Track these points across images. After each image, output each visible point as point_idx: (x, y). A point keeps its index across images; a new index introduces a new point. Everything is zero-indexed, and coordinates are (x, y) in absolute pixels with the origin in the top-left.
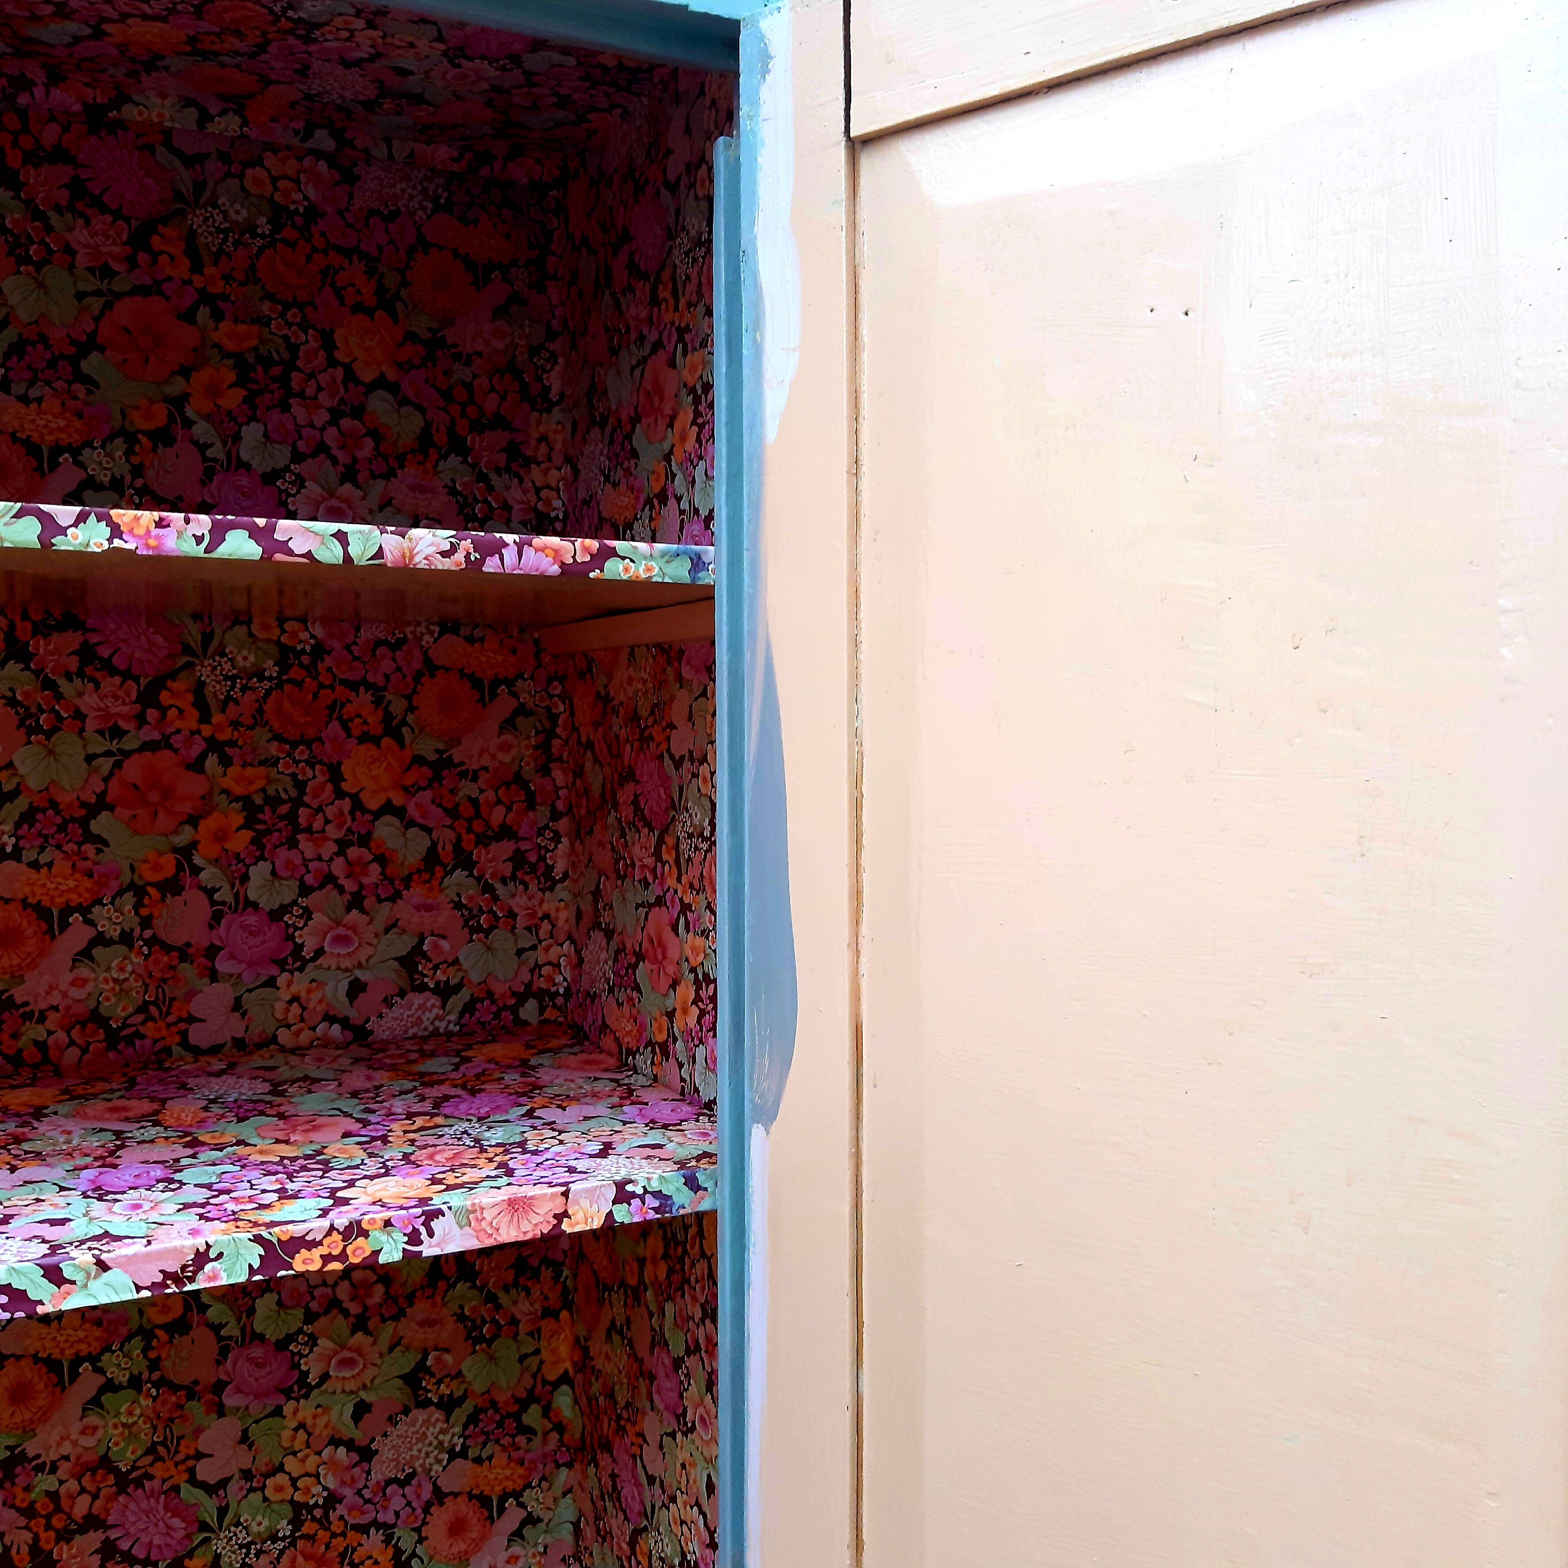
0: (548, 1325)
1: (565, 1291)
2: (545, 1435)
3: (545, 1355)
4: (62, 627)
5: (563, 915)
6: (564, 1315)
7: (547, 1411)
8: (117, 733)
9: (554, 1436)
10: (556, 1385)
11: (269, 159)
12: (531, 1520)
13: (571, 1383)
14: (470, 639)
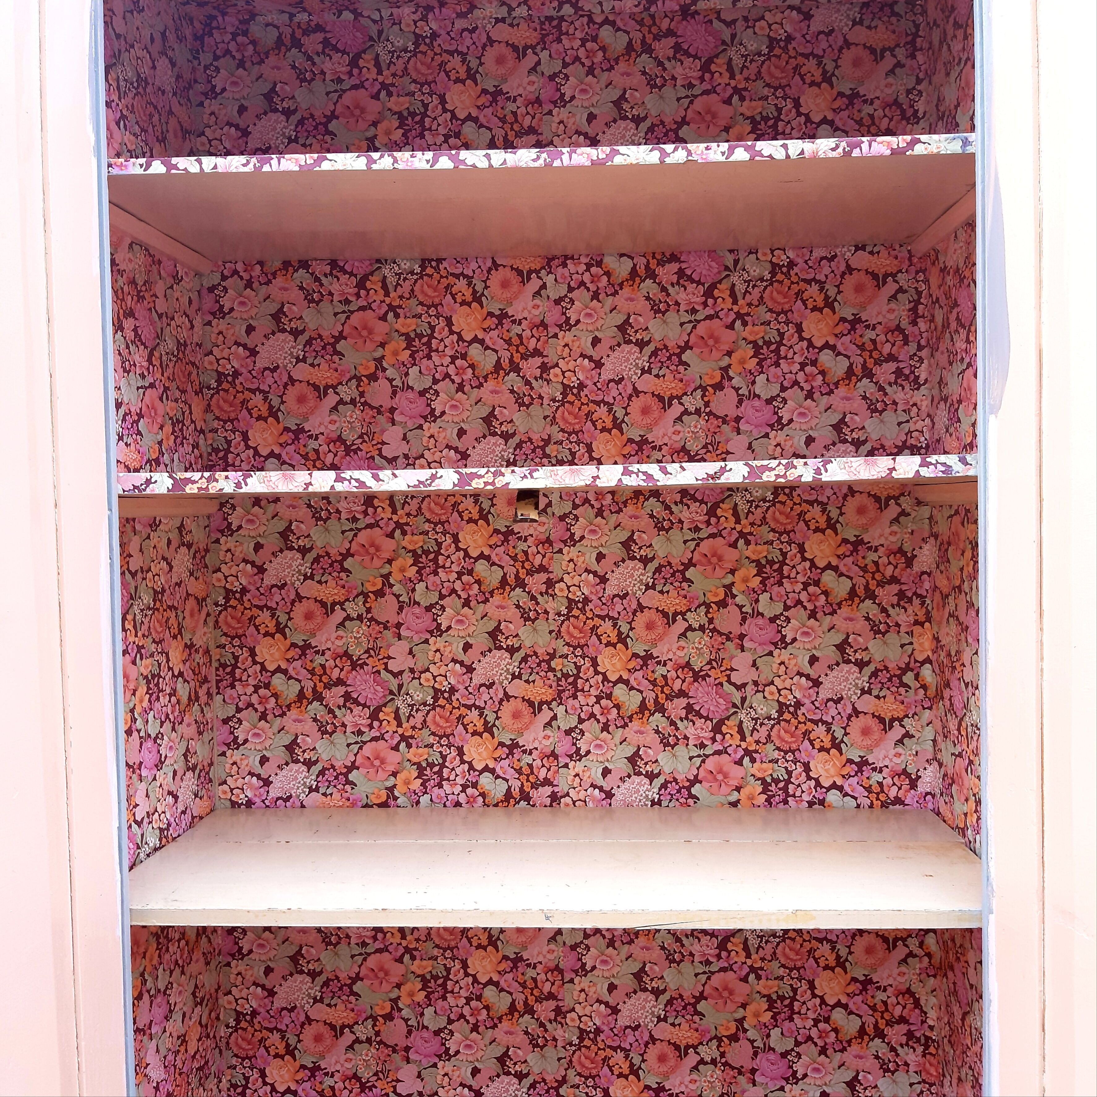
0: (917, 629)
1: (928, 612)
2: (916, 690)
3: (915, 646)
4: (669, 261)
5: (925, 403)
6: (927, 624)
7: (917, 677)
8: (694, 311)
9: (922, 691)
10: (923, 663)
11: (768, 16)
12: (908, 735)
13: (931, 663)
14: (871, 253)
